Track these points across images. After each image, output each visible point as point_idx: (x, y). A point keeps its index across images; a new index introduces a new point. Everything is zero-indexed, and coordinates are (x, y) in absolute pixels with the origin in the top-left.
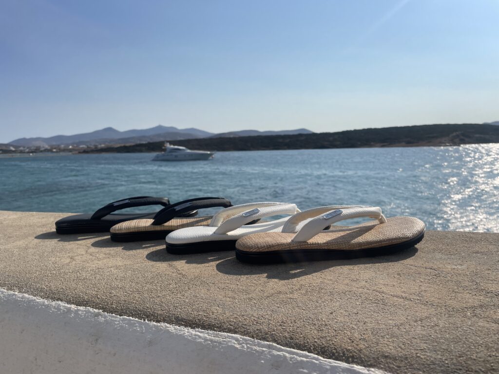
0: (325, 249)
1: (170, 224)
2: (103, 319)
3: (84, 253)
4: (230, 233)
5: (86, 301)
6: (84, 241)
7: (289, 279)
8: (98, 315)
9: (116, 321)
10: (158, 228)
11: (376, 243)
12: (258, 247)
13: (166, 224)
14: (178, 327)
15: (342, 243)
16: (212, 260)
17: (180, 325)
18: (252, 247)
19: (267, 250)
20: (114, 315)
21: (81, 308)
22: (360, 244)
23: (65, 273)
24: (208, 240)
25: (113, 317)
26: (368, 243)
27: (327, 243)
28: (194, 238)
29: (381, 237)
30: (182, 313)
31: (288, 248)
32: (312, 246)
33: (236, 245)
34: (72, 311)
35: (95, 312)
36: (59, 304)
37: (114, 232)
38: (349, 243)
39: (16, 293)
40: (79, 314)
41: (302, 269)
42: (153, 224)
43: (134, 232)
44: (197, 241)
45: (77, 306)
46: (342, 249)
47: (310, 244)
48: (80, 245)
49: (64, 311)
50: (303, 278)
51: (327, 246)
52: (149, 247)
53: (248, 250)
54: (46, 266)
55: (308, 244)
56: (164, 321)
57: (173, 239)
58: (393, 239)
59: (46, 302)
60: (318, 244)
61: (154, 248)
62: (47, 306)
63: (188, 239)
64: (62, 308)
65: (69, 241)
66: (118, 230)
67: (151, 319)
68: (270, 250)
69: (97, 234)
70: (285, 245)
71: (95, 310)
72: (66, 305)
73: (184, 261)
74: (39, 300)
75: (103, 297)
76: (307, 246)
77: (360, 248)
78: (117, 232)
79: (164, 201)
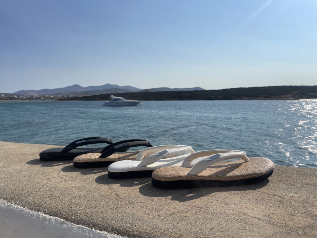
0: (209, 180)
1: (111, 157)
2: (66, 226)
3: (56, 176)
4: (148, 166)
5: (56, 213)
6: (57, 166)
7: (185, 201)
8: (63, 223)
9: (74, 228)
10: (103, 160)
11: (242, 177)
12: (166, 178)
13: (109, 157)
14: (113, 235)
15: (220, 176)
16: (137, 185)
17: (114, 233)
18: (162, 178)
19: (171, 180)
20: (73, 223)
21: (53, 218)
22: (231, 177)
23: (44, 191)
24: (135, 170)
25: (72, 225)
26: (237, 176)
27: (211, 176)
28: (125, 169)
29: (245, 173)
30: (115, 224)
31: (185, 179)
32: (201, 178)
33: (152, 175)
34: (47, 219)
35: (61, 221)
36: (39, 214)
37: (76, 162)
38: (225, 176)
39: (13, 205)
40: (51, 222)
41: (194, 193)
42: (101, 157)
43: (88, 162)
44: (128, 171)
45: (50, 216)
46: (220, 180)
47: (200, 177)
48: (54, 169)
49: (42, 219)
50: (194, 200)
51: (210, 178)
52: (98, 172)
53: (160, 180)
54: (32, 186)
55: (198, 177)
56: (104, 230)
57: (113, 169)
58: (253, 174)
59: (31, 212)
60: (205, 176)
61: (100, 173)
62: (32, 215)
63: (122, 169)
64: (40, 217)
65: (48, 167)
66: (78, 160)
67: (96, 228)
68: (173, 180)
69: (65, 161)
70: (183, 177)
71: (61, 219)
72: (43, 215)
73: (119, 185)
74: (27, 210)
75: (67, 210)
76: (197, 178)
77: (231, 180)
78: (78, 162)
79: (108, 141)
